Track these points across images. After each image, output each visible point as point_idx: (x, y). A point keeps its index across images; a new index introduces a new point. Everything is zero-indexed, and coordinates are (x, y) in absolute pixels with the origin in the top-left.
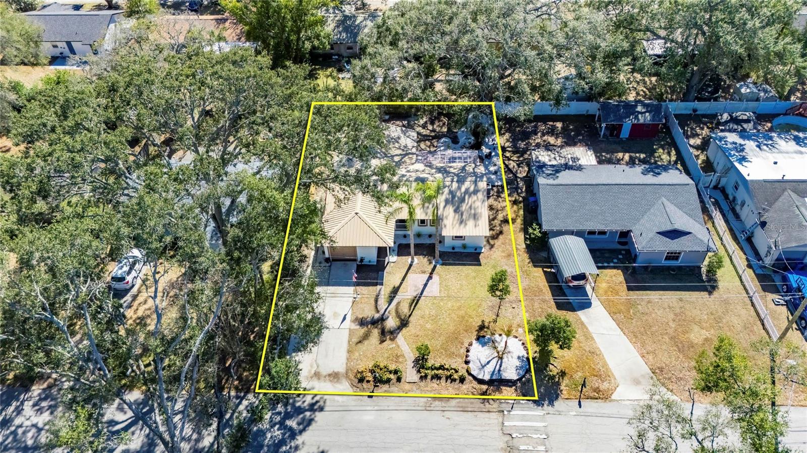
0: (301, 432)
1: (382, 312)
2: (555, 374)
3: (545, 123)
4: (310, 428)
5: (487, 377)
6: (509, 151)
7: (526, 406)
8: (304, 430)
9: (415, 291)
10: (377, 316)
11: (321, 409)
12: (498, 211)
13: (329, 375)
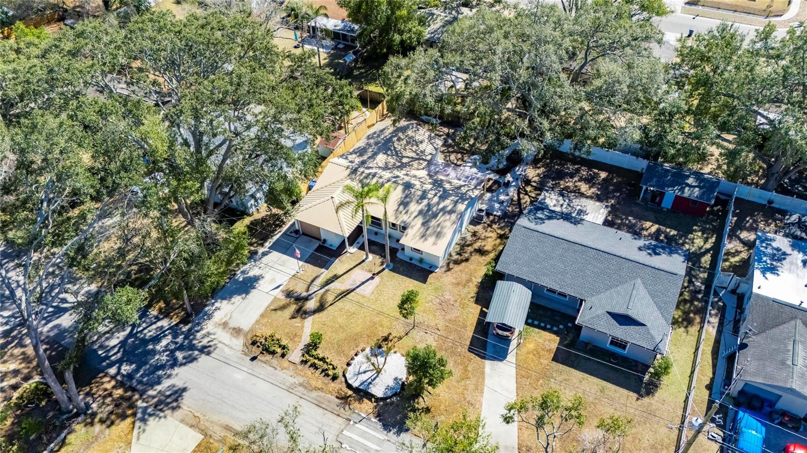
0: (182, 365)
1: (311, 292)
2: (420, 408)
3: (590, 169)
4: (190, 365)
5: (356, 384)
6: (532, 186)
7: (373, 424)
8: (184, 364)
9: (351, 285)
10: (304, 294)
11: (208, 353)
12: (479, 239)
13: (234, 329)
